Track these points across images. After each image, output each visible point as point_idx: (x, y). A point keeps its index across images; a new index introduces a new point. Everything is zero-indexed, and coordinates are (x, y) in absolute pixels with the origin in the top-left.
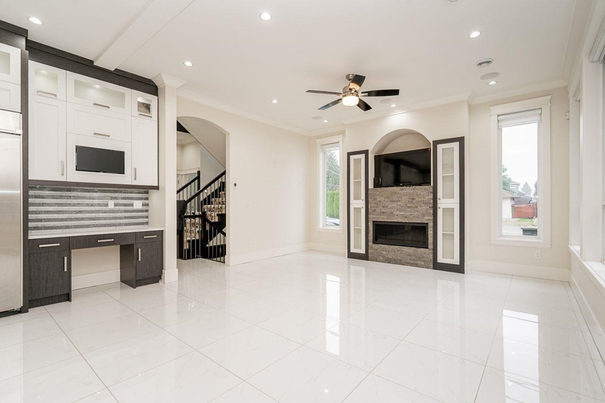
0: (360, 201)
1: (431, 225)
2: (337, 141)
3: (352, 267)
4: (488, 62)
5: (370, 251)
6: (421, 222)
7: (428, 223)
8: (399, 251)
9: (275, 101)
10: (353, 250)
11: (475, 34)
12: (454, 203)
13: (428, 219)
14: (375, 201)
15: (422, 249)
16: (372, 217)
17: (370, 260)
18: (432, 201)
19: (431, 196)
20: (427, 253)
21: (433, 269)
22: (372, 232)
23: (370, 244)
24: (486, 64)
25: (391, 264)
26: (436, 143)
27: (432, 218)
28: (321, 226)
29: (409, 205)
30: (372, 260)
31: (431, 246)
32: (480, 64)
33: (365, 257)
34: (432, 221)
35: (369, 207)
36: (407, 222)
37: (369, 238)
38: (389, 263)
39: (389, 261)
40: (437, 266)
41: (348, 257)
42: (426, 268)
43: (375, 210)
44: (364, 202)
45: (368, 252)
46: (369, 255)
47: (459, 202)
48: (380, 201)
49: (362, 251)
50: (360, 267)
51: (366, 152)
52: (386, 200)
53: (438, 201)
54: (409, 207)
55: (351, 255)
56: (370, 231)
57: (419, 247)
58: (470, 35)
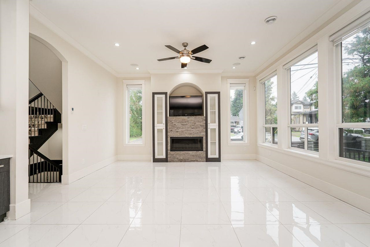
0: (162, 125)
1: (204, 138)
2: (141, 84)
3: (156, 168)
4: (243, 57)
5: (169, 156)
6: (200, 136)
7: (203, 137)
8: (187, 154)
9: (117, 45)
10: (157, 157)
11: (253, 43)
12: (216, 125)
13: (203, 134)
14: (172, 125)
15: (200, 151)
16: (171, 135)
17: (169, 162)
18: (205, 125)
19: (204, 122)
20: (202, 153)
21: (206, 162)
22: (170, 144)
23: (169, 151)
24: (242, 58)
25: (182, 162)
26: (207, 93)
27: (205, 134)
28: (127, 142)
29: (193, 127)
30: (170, 162)
31: (204, 150)
32: (240, 58)
33: (166, 160)
34: (205, 136)
35: (168, 128)
36: (191, 136)
37: (168, 148)
38: (181, 162)
39: (181, 161)
40: (208, 160)
41: (153, 162)
42: (202, 162)
43: (172, 131)
44: (165, 125)
45: (167, 157)
46: (168, 159)
47: (218, 125)
48: (175, 125)
49: (164, 156)
50: (162, 167)
51: (166, 94)
52: (179, 124)
53: (208, 125)
54: (192, 128)
55: (155, 160)
56: (168, 143)
57: (198, 151)
58: (251, 43)
